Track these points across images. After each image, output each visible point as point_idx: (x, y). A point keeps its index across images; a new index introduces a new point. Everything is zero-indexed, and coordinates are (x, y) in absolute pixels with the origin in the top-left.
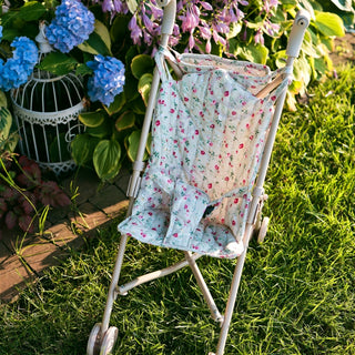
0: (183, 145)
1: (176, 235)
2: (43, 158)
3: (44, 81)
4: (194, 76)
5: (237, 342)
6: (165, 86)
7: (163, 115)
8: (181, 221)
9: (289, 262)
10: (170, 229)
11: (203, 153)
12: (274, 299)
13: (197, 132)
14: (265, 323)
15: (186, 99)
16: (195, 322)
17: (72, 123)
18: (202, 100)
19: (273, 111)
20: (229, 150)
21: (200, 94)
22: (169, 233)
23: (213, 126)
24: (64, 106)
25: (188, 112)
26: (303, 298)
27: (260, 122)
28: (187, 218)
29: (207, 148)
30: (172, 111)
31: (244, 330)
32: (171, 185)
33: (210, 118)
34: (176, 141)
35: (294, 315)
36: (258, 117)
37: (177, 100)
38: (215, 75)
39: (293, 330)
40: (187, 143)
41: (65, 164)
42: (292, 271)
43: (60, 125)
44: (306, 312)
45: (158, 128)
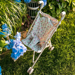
0: (39, 29)
1: (31, 45)
2: (31, 15)
3: (33, 2)
4: (44, 18)
5: (62, 49)
6: (38, 18)
7: (36, 23)
8: (33, 43)
9: (72, 37)
10: (30, 43)
11: (42, 32)
12: (69, 43)
13: (42, 28)
14: (67, 46)
15: (41, 21)
16: (55, 45)
17: (37, 10)
18: (44, 22)
19: (55, 29)
20: (46, 33)
21: (44, 21)
22: (30, 44)
23: (45, 28)
24: (36, 7)
25: (41, 24)
26: (74, 43)
27: (52, 30)
28: (34, 43)
29: (43, 31)
30: (38, 23)
31: (63, 47)
32: (34, 36)
33: (44, 26)
34: (38, 28)
35: (72, 45)
36: (52, 29)
37: (40, 21)
38: (47, 19)
39: (71, 48)
40: (40, 29)
41: (34, 17)
42: (72, 39)
43: (35, 10)
44: (74, 45)
45: (34, 25)
